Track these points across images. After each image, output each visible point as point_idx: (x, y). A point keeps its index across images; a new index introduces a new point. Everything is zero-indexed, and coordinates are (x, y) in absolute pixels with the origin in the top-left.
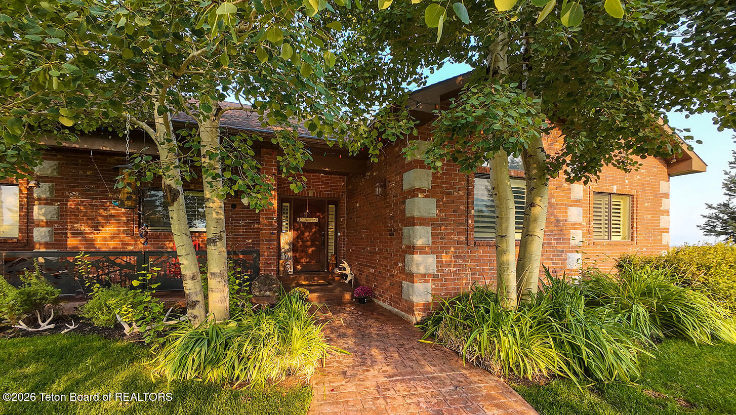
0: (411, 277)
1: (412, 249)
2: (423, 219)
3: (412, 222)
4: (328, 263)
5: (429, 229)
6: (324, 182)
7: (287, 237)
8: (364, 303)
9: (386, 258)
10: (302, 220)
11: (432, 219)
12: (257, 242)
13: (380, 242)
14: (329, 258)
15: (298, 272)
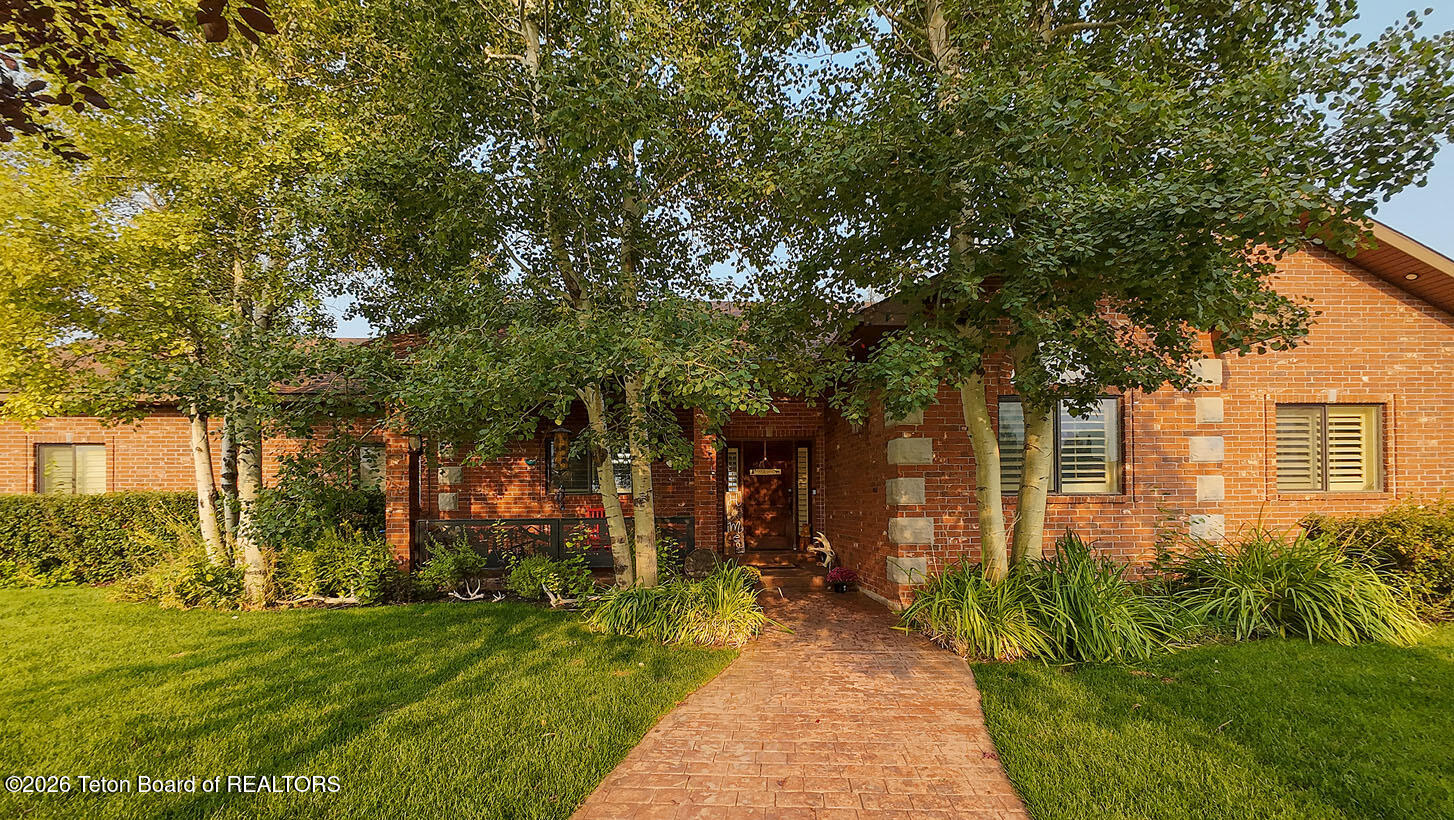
0: (894, 547)
1: (896, 510)
2: (912, 467)
3: (895, 472)
4: (798, 537)
5: (922, 481)
6: (789, 414)
7: (734, 497)
8: (843, 592)
9: (870, 525)
10: (757, 472)
11: (925, 467)
12: (691, 506)
13: (864, 502)
14: (800, 529)
15: (752, 549)
